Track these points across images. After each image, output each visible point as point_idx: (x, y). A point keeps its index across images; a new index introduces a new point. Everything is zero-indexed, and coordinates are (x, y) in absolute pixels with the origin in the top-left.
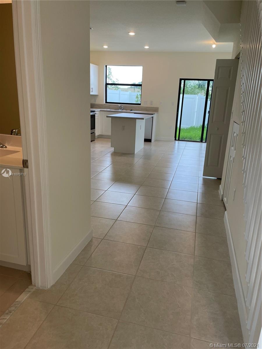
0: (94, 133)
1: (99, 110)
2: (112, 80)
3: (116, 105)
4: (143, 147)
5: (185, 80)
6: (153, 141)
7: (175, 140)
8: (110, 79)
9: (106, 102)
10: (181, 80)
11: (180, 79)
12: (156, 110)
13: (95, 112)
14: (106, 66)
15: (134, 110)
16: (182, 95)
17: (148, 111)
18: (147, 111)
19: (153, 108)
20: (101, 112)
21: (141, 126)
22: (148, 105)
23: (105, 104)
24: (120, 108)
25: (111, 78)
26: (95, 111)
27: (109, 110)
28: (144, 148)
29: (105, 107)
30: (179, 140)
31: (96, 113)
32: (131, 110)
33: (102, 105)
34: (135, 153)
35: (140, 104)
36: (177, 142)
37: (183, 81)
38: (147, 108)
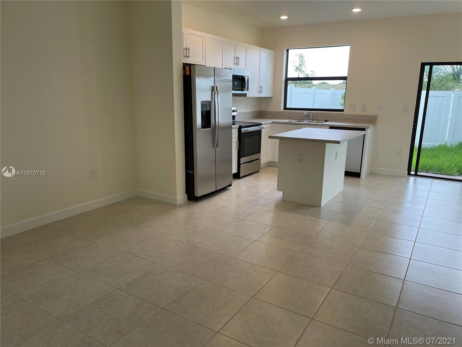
0: (259, 159)
1: (270, 121)
2: (305, 73)
3: (300, 113)
4: (343, 189)
5: (431, 64)
6: (363, 175)
7: (409, 174)
8: (302, 72)
9: (285, 108)
10: (423, 65)
11: (422, 63)
12: (372, 120)
13: (261, 126)
14: (288, 50)
15: (331, 121)
16: (425, 91)
17: (357, 122)
18: (355, 121)
19: (367, 116)
20: (274, 124)
21: (336, 152)
22: (358, 112)
23: (282, 112)
24: (307, 117)
25: (304, 69)
26: (261, 124)
27: (287, 121)
28: (343, 192)
29: (283, 116)
30: (416, 175)
31: (263, 128)
32: (326, 121)
33: (277, 113)
34: (323, 204)
35: (342, 110)
36: (412, 179)
37: (427, 68)
38: (355, 116)
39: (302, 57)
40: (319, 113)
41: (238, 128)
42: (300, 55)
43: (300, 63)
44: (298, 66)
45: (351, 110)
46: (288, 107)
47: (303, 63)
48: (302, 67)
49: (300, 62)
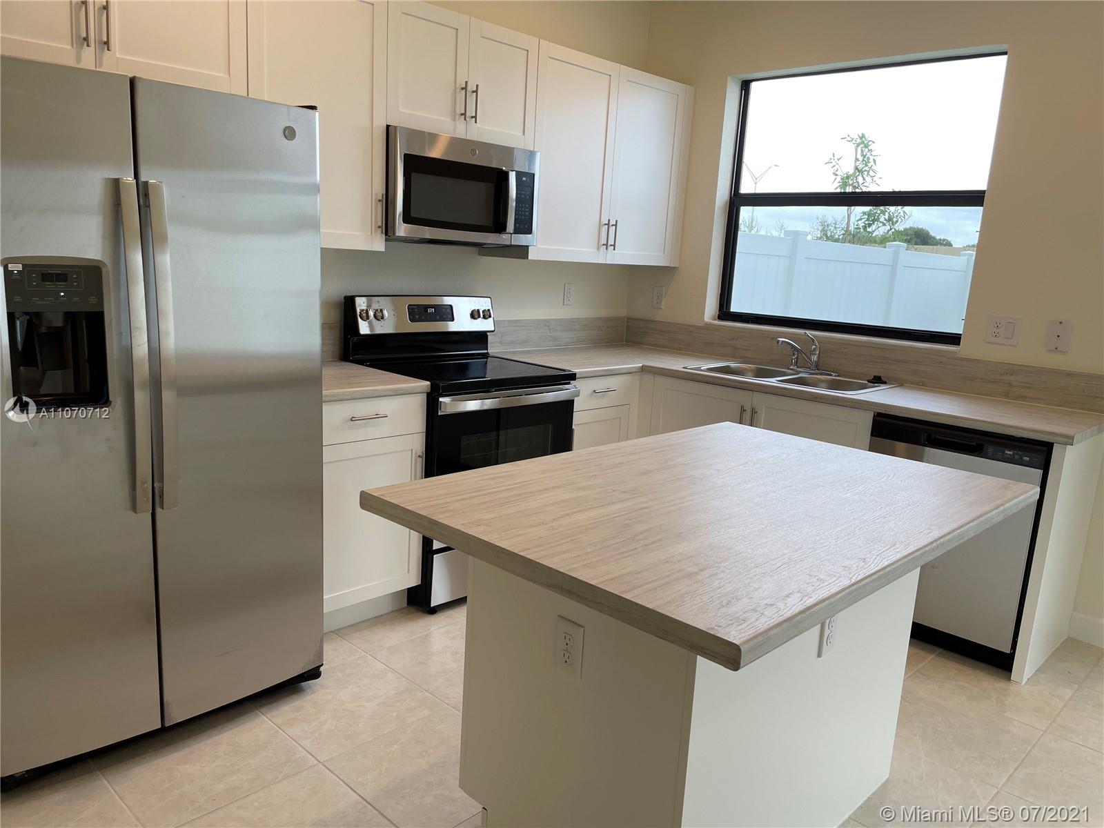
6: (1026, 664)
9: (724, 312)
13: (571, 384)
14: (745, 86)
15: (900, 383)
17: (1021, 399)
18: (1008, 395)
20: (649, 378)
24: (799, 357)
26: (573, 377)
29: (701, 345)
31: (580, 393)
32: (877, 380)
33: (689, 329)
35: (954, 339)
38: (1012, 369)
39: (866, 146)
40: (855, 344)
41: (428, 394)
42: (861, 138)
43: (858, 162)
44: (851, 171)
45: (995, 340)
46: (735, 307)
47: (870, 165)
48: (864, 179)
49: (857, 160)
